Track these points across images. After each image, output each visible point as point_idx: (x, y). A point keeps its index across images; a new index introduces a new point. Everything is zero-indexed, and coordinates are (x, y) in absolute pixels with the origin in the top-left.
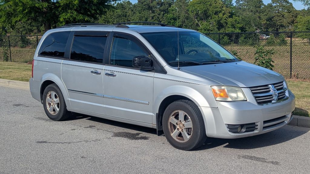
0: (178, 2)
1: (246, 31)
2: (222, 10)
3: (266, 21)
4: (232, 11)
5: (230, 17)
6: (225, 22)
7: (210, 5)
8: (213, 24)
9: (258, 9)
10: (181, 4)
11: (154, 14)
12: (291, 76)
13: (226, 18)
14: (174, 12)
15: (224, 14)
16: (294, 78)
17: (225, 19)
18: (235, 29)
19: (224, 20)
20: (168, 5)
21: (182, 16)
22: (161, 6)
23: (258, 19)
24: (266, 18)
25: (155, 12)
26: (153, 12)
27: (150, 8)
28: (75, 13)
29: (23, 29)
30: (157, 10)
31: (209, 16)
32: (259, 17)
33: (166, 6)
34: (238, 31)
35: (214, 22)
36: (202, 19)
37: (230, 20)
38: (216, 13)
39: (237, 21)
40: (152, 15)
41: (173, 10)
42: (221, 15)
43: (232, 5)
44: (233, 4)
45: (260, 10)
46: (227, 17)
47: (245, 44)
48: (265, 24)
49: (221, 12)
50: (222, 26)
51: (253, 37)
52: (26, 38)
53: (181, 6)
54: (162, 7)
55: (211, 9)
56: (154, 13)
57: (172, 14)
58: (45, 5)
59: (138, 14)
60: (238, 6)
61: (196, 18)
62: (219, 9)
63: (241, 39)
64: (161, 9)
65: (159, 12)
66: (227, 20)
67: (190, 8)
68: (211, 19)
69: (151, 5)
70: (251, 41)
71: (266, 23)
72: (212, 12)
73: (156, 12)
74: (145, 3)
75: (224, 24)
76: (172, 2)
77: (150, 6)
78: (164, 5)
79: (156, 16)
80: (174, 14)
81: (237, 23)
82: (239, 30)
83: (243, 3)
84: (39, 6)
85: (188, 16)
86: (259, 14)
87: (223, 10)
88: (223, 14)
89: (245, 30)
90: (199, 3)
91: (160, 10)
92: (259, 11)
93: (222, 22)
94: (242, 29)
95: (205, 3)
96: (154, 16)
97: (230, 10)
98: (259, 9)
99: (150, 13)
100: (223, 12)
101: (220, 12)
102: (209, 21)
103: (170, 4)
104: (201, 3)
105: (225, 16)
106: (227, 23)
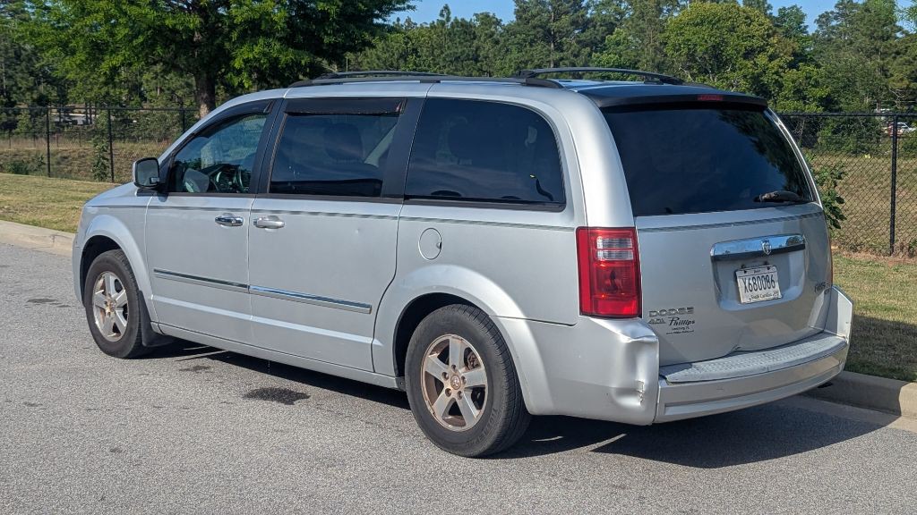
0: (632, 20)
1: (840, 109)
2: (768, 44)
3: (906, 82)
4: (803, 48)
5: (792, 65)
6: (777, 81)
7: (732, 30)
8: (737, 86)
9: (878, 43)
10: (644, 26)
11: (562, 55)
12: (892, 247)
13: (780, 70)
14: (621, 47)
15: (772, 58)
16: (901, 254)
17: (777, 73)
18: (805, 103)
19: (773, 74)
20: (604, 28)
21: (644, 61)
22: (583, 32)
23: (878, 74)
24: (908, 72)
25: (565, 48)
26: (559, 48)
27: (549, 36)
28: (278, 46)
29: (185, 90)
30: (570, 42)
31: (726, 64)
32: (884, 71)
33: (598, 31)
34: (813, 108)
35: (742, 82)
36: (706, 72)
37: (792, 74)
38: (749, 54)
39: (810, 78)
40: (556, 56)
41: (618, 44)
42: (762, 59)
43: (802, 32)
44: (806, 27)
45: (886, 46)
46: (781, 67)
47: (836, 150)
48: (903, 91)
49: (764, 50)
50: (764, 92)
51: (860, 128)
52: (193, 116)
53: (642, 31)
54: (587, 33)
55: (732, 40)
56: (562, 51)
57: (616, 54)
58: (193, 22)
59: (515, 55)
60: (824, 34)
61: (689, 68)
62: (757, 43)
63: (824, 134)
64: (583, 38)
65: (575, 47)
66: (782, 74)
67: (668, 37)
68: (733, 70)
69: (553, 26)
70: (851, 142)
71: (908, 88)
72: (736, 50)
73: (568, 49)
74: (535, 22)
75: (773, 89)
76: (617, 20)
77: (549, 31)
78: (594, 26)
79: (567, 59)
80: (620, 56)
81: (813, 86)
82: (818, 107)
83: (839, 25)
84: (175, 25)
85: (663, 63)
86: (883, 59)
87: (772, 46)
88: (770, 56)
89: (837, 107)
90: (698, 24)
91: (578, 42)
92: (881, 50)
93: (765, 79)
94: (827, 102)
95: (714, 24)
96: (562, 59)
97: (796, 45)
98: (884, 43)
99: (549, 50)
100: (772, 50)
101: (762, 50)
102: (727, 79)
103: (611, 23)
104: (702, 23)
105: (775, 62)
106: (781, 86)
